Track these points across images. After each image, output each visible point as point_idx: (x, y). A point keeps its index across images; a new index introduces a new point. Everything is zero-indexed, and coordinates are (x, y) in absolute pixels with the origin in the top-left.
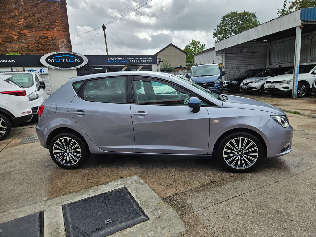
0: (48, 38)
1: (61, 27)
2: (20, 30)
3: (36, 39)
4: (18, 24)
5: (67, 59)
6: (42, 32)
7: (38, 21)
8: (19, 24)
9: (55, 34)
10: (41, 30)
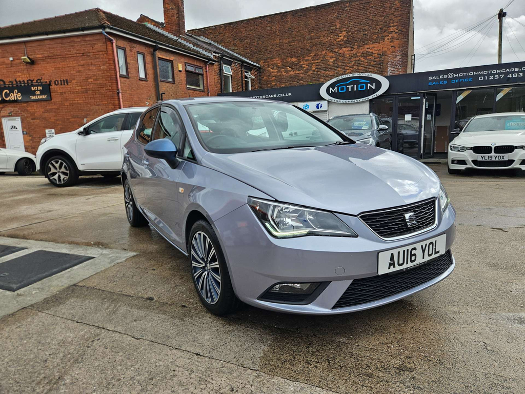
0: (373, 55)
1: (397, 33)
2: (338, 49)
3: (357, 59)
4: (337, 40)
5: (355, 86)
6: (366, 46)
7: (364, 30)
8: (339, 40)
9: (385, 46)
10: (366, 44)
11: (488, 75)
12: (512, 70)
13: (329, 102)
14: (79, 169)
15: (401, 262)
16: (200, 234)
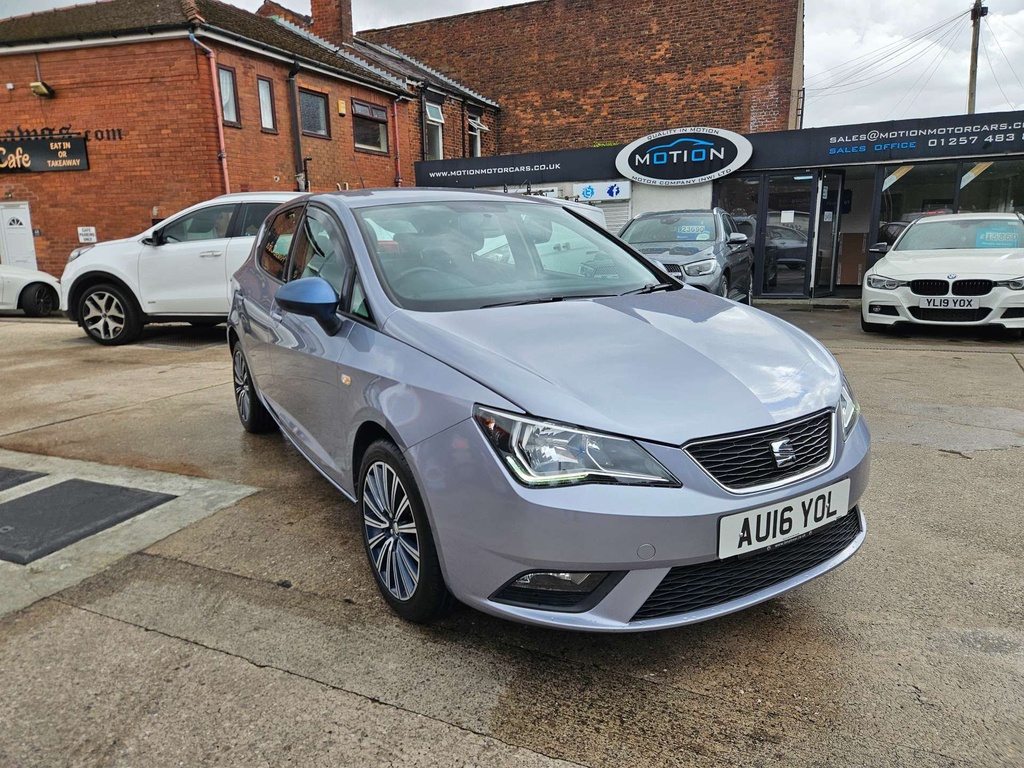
0: (723, 89)
1: (770, 45)
2: (653, 76)
3: (691, 95)
4: (652, 57)
5: (686, 152)
6: (709, 71)
7: (706, 39)
8: (656, 57)
9: (747, 72)
10: (710, 66)
11: (947, 136)
12: (994, 127)
13: (632, 182)
14: (145, 310)
15: (763, 534)
16: (380, 467)
